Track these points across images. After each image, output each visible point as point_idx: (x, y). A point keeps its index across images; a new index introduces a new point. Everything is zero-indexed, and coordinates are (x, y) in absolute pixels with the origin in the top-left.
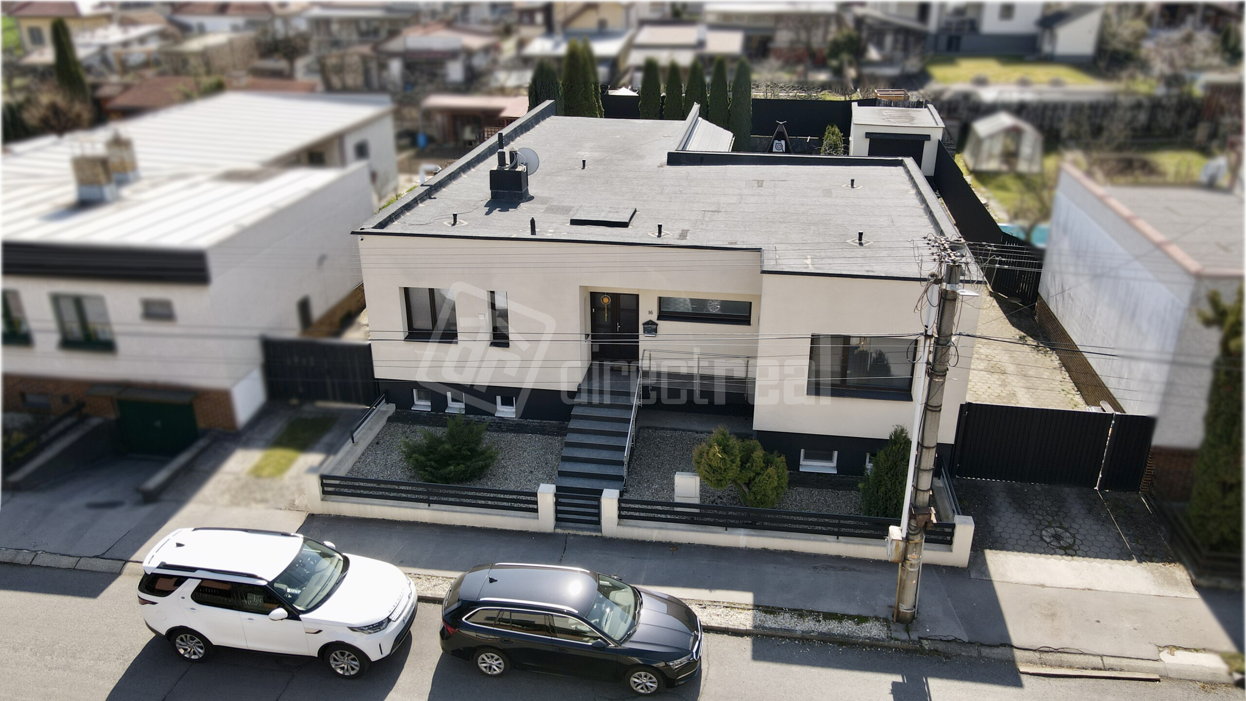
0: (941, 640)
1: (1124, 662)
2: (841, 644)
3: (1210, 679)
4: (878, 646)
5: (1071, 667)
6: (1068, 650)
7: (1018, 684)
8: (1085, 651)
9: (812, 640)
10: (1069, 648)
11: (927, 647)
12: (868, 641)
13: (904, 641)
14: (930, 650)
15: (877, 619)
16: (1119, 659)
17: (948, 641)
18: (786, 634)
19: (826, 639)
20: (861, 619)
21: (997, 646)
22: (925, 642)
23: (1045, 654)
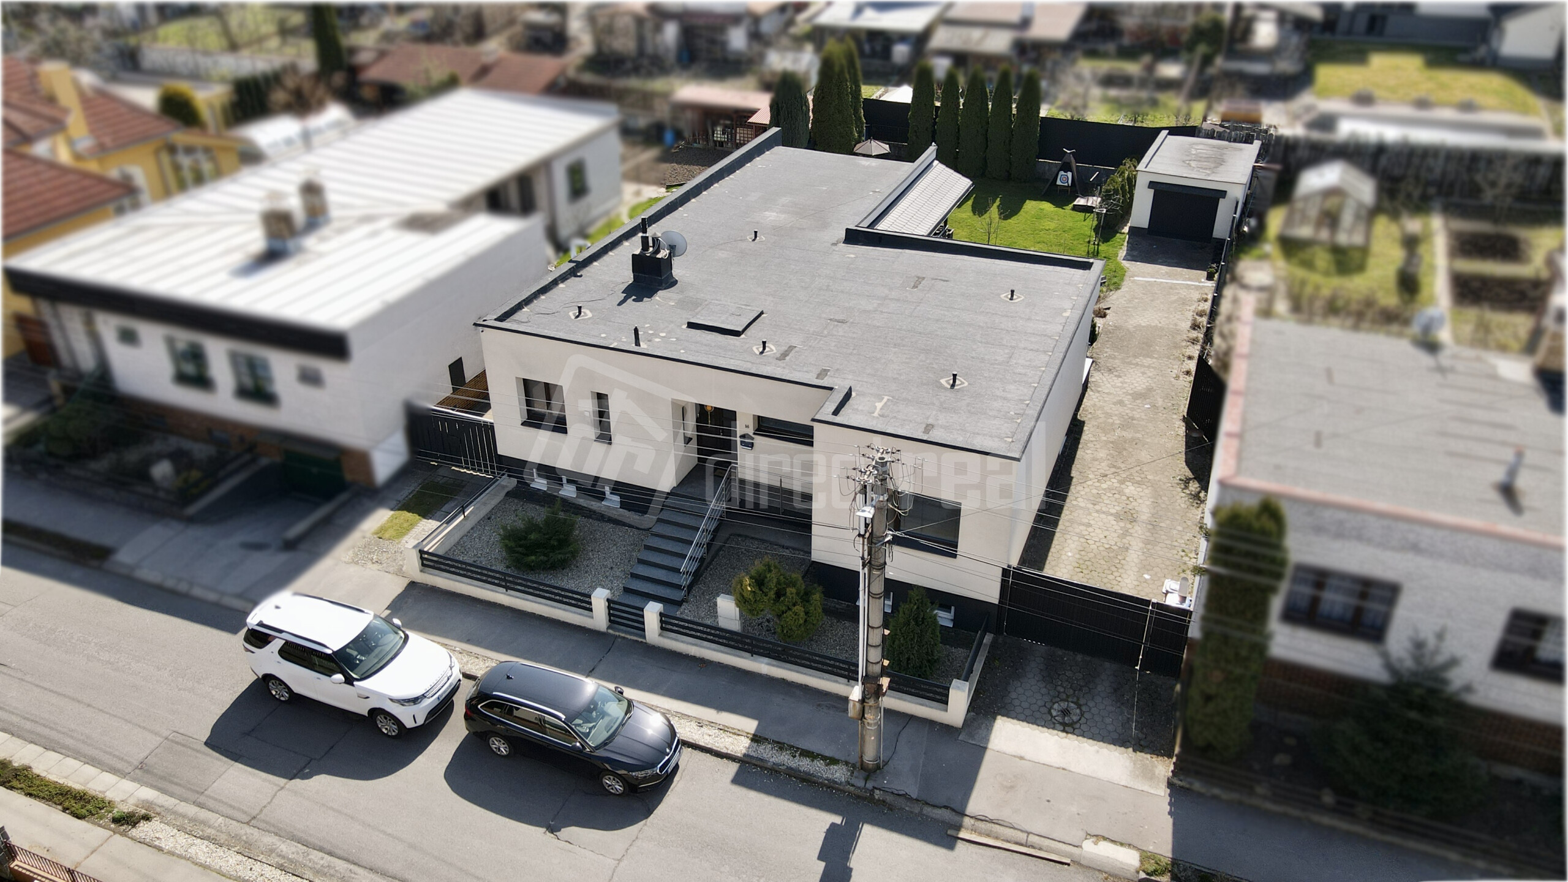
0: (892, 793)
1: (1047, 842)
2: (803, 780)
3: (1117, 872)
4: (833, 788)
5: (997, 838)
6: (1000, 822)
8: (1016, 826)
9: (780, 772)
10: (1003, 821)
11: (877, 797)
12: (826, 782)
13: (859, 788)
14: (879, 800)
15: (847, 763)
16: (1043, 839)
17: (899, 795)
18: (758, 763)
19: (793, 774)
20: (833, 761)
21: (940, 807)
22: (877, 792)
23: (980, 822)
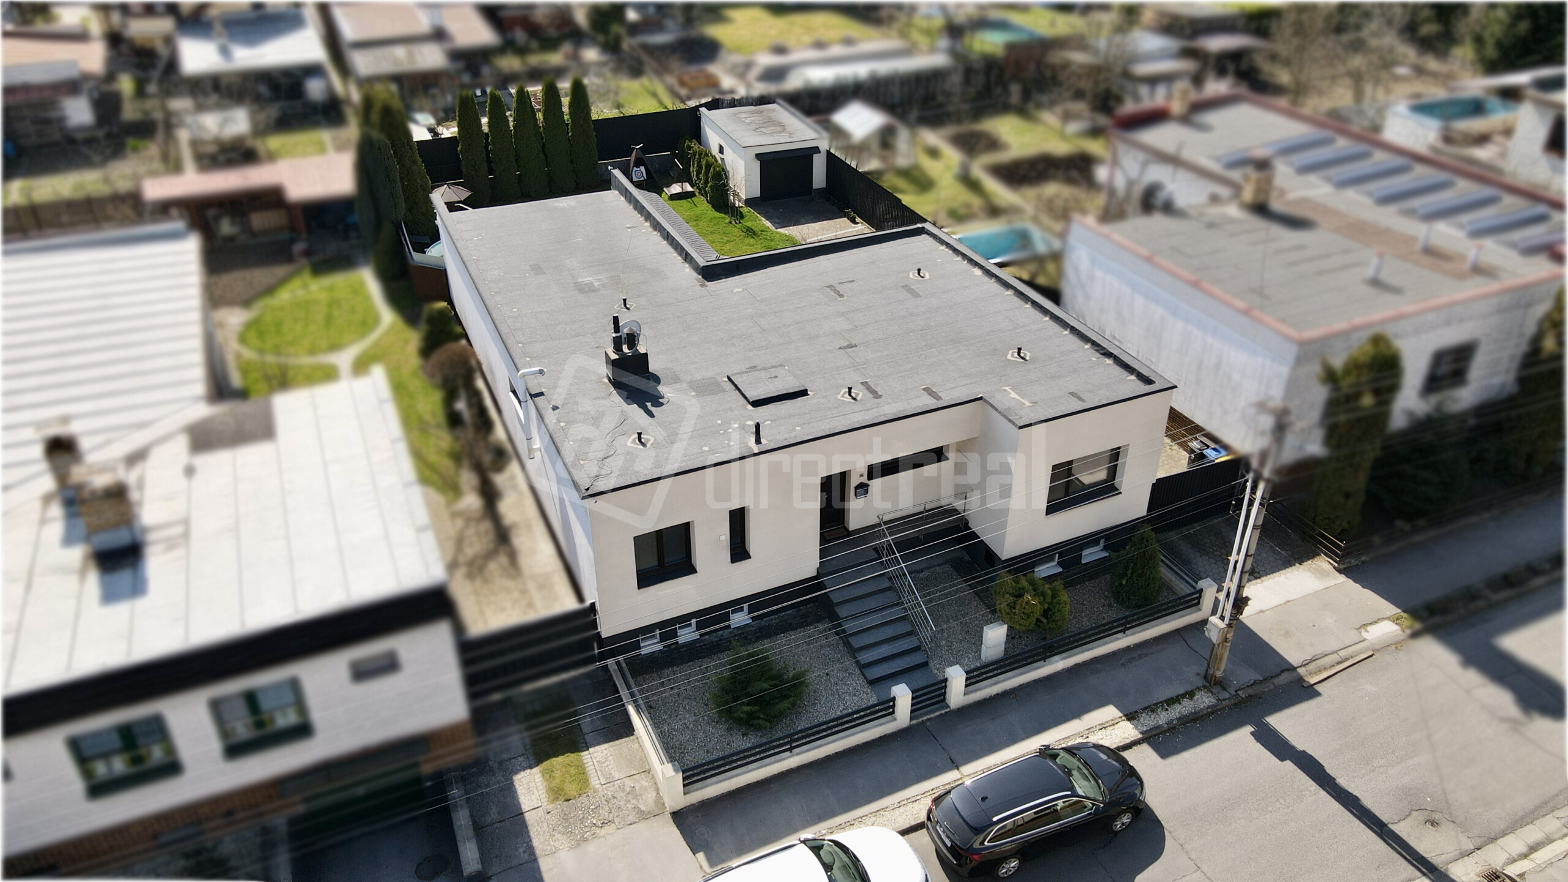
1: (1350, 650)
2: (1195, 720)
3: (1396, 640)
4: (1216, 711)
5: (1325, 669)
6: (1317, 657)
7: (1315, 695)
8: (1326, 653)
10: (1316, 655)
11: (1243, 696)
13: (1229, 699)
14: (1247, 697)
16: (1346, 649)
18: (1158, 731)
20: (1190, 694)
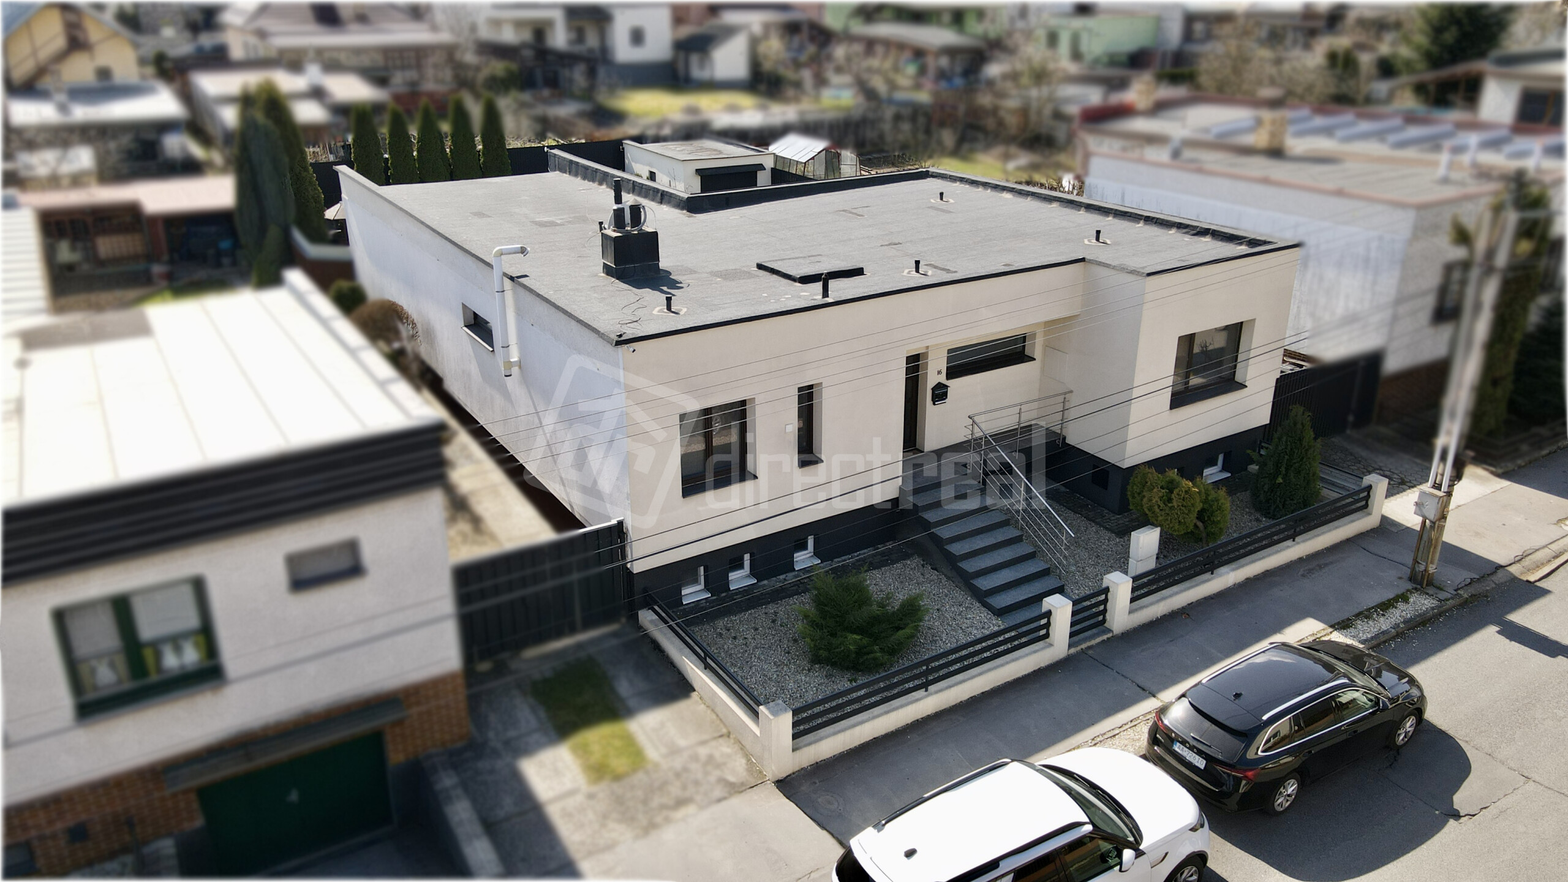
0: (1466, 585)
2: (1424, 624)
4: (1444, 612)
6: (1528, 552)
7: (1545, 592)
8: (1537, 548)
9: (1405, 632)
12: (1432, 612)
13: (1451, 599)
14: (1472, 597)
15: (1410, 591)
17: (1470, 584)
19: (1410, 626)
20: (1403, 598)
21: (1495, 571)
22: (1461, 592)
23: (1521, 562)
